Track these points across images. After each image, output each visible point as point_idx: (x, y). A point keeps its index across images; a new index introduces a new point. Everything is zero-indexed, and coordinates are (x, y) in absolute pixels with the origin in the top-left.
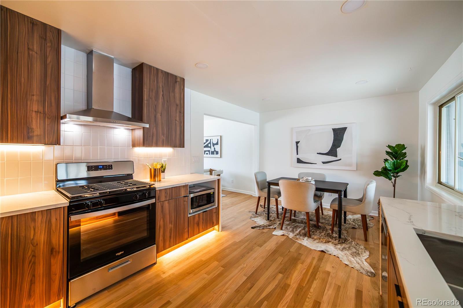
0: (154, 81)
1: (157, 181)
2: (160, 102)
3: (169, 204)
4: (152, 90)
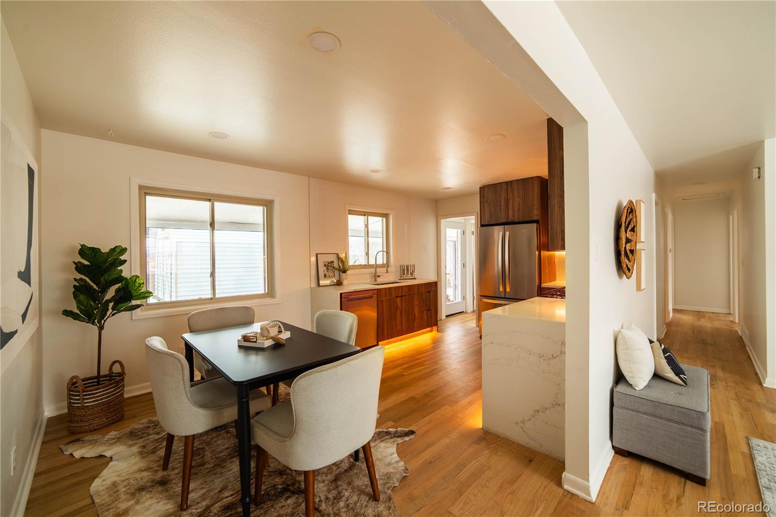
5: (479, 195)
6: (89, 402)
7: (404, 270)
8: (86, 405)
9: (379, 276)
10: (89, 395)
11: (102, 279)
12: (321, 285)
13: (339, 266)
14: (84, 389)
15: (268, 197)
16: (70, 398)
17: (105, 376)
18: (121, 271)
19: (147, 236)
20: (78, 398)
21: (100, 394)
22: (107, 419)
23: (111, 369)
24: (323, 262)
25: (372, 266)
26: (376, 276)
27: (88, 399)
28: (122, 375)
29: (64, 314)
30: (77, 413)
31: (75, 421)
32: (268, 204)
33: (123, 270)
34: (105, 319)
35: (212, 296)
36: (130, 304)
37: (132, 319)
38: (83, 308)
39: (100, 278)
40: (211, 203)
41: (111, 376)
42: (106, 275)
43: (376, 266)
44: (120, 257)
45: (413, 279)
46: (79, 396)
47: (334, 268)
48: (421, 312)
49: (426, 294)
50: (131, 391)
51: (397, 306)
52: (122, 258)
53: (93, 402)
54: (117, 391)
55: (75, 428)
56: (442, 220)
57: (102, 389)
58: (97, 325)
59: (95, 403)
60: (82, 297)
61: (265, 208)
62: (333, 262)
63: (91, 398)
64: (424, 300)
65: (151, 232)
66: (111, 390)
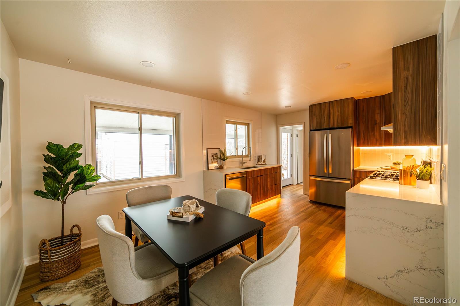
5: (309, 111)
6: (55, 258)
7: (259, 159)
8: (53, 260)
9: (244, 163)
10: (55, 253)
11: (64, 167)
12: (210, 169)
13: (221, 157)
14: (51, 249)
15: (177, 111)
16: (41, 255)
17: (68, 236)
18: (78, 161)
19: (96, 138)
20: (47, 255)
21: (63, 252)
22: (68, 269)
23: (71, 231)
24: (211, 154)
25: (240, 156)
26: (242, 163)
27: (54, 256)
28: (79, 235)
29: (35, 194)
30: (46, 267)
31: (44, 273)
32: (176, 116)
33: (80, 160)
34: (67, 196)
35: (140, 177)
36: (85, 185)
37: (86, 194)
38: (50, 189)
39: (63, 167)
40: (139, 115)
41: (72, 237)
42: (67, 164)
43: (242, 156)
44: (77, 152)
45: (265, 164)
46: (47, 254)
47: (218, 157)
48: (272, 186)
49: (274, 174)
50: (86, 244)
51: (258, 182)
52: (79, 152)
53: (58, 258)
54: (76, 248)
55: (45, 278)
56: (280, 128)
57: (65, 248)
58: (61, 201)
59: (59, 259)
60: (49, 181)
61: (174, 119)
62: (217, 154)
63: (56, 255)
64: (273, 178)
65: (99, 135)
66: (71, 248)
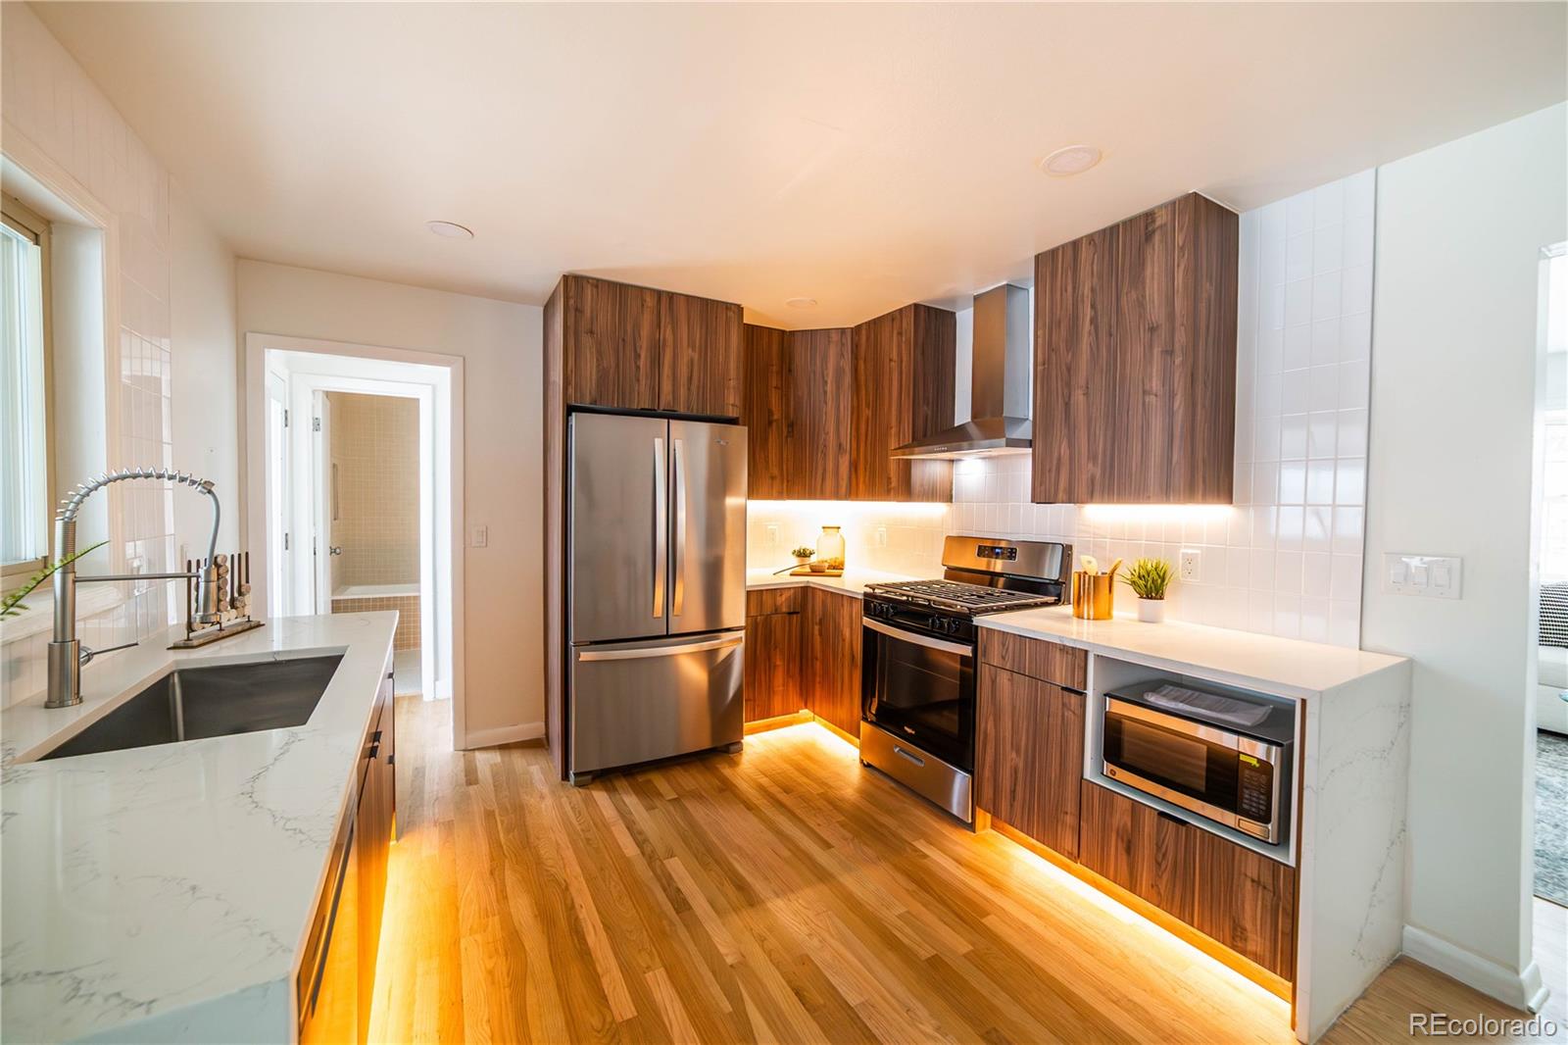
0: (1066, 291)
1: (1086, 616)
2: (1084, 347)
3: (1012, 685)
4: (1060, 322)
45: (246, 630)
56: (268, 351)
